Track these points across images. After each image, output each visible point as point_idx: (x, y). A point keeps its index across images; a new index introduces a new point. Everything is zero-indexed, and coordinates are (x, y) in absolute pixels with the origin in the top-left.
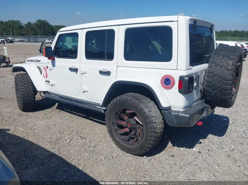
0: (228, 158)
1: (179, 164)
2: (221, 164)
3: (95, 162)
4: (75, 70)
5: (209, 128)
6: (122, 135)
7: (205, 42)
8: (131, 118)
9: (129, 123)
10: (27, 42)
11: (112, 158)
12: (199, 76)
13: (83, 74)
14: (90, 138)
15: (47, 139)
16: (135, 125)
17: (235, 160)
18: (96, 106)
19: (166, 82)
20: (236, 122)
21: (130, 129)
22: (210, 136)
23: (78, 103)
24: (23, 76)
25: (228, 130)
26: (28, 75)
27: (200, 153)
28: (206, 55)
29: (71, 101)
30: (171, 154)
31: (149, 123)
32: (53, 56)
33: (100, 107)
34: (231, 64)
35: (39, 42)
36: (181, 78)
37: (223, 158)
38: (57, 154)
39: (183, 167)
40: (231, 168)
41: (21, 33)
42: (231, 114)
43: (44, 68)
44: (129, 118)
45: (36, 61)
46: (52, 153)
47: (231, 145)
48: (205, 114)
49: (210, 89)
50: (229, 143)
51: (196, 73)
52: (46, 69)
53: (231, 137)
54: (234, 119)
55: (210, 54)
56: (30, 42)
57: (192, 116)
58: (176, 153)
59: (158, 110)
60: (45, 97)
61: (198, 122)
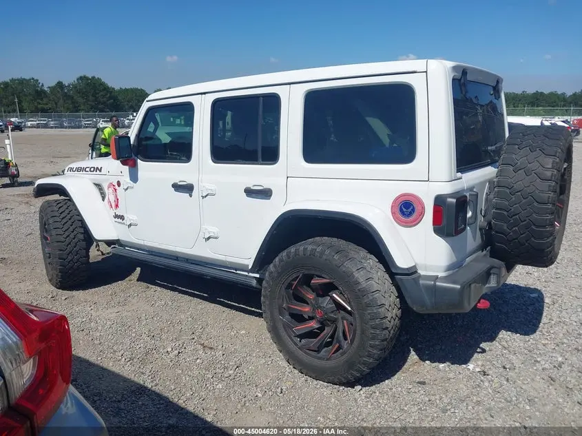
0: (551, 385)
1: (438, 401)
2: (536, 400)
3: (242, 402)
4: (188, 189)
5: (500, 316)
6: (302, 336)
7: (480, 118)
8: (323, 296)
9: (320, 307)
10: (56, 127)
11: (282, 392)
12: (477, 195)
13: (206, 196)
14: (224, 348)
15: (122, 352)
16: (332, 312)
17: (567, 388)
18: (237, 272)
19: (404, 210)
20: (560, 302)
21: (321, 323)
22: (503, 334)
23: (193, 266)
24: (60, 205)
25: (544, 320)
26: (73, 202)
27: (485, 374)
28: (489, 148)
29: (176, 262)
30: (418, 380)
31: (368, 305)
32: (133, 156)
33: (246, 274)
34: (550, 166)
35: (84, 127)
36: (439, 201)
37: (540, 384)
38: (150, 386)
39: (448, 408)
40: (560, 406)
41: (40, 106)
42: (545, 281)
43: (111, 185)
44: (318, 295)
45: (92, 169)
46: (138, 384)
47: (554, 355)
48: (493, 283)
49: (505, 225)
50: (550, 350)
51: (471, 189)
52: (117, 187)
53: (553, 336)
54: (554, 295)
55: (498, 145)
56: (62, 127)
57: (466, 286)
58: (429, 377)
59: (387, 276)
60: (108, 253)
61: (479, 302)
